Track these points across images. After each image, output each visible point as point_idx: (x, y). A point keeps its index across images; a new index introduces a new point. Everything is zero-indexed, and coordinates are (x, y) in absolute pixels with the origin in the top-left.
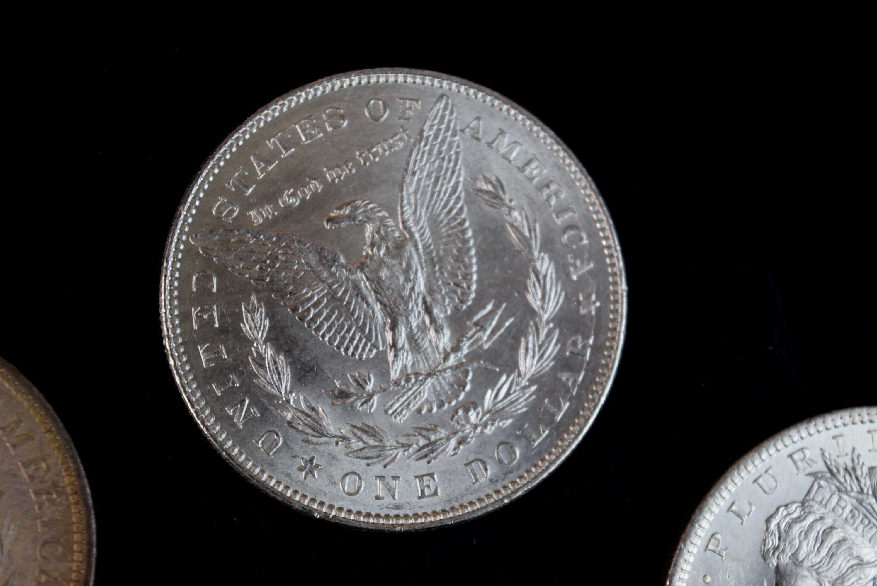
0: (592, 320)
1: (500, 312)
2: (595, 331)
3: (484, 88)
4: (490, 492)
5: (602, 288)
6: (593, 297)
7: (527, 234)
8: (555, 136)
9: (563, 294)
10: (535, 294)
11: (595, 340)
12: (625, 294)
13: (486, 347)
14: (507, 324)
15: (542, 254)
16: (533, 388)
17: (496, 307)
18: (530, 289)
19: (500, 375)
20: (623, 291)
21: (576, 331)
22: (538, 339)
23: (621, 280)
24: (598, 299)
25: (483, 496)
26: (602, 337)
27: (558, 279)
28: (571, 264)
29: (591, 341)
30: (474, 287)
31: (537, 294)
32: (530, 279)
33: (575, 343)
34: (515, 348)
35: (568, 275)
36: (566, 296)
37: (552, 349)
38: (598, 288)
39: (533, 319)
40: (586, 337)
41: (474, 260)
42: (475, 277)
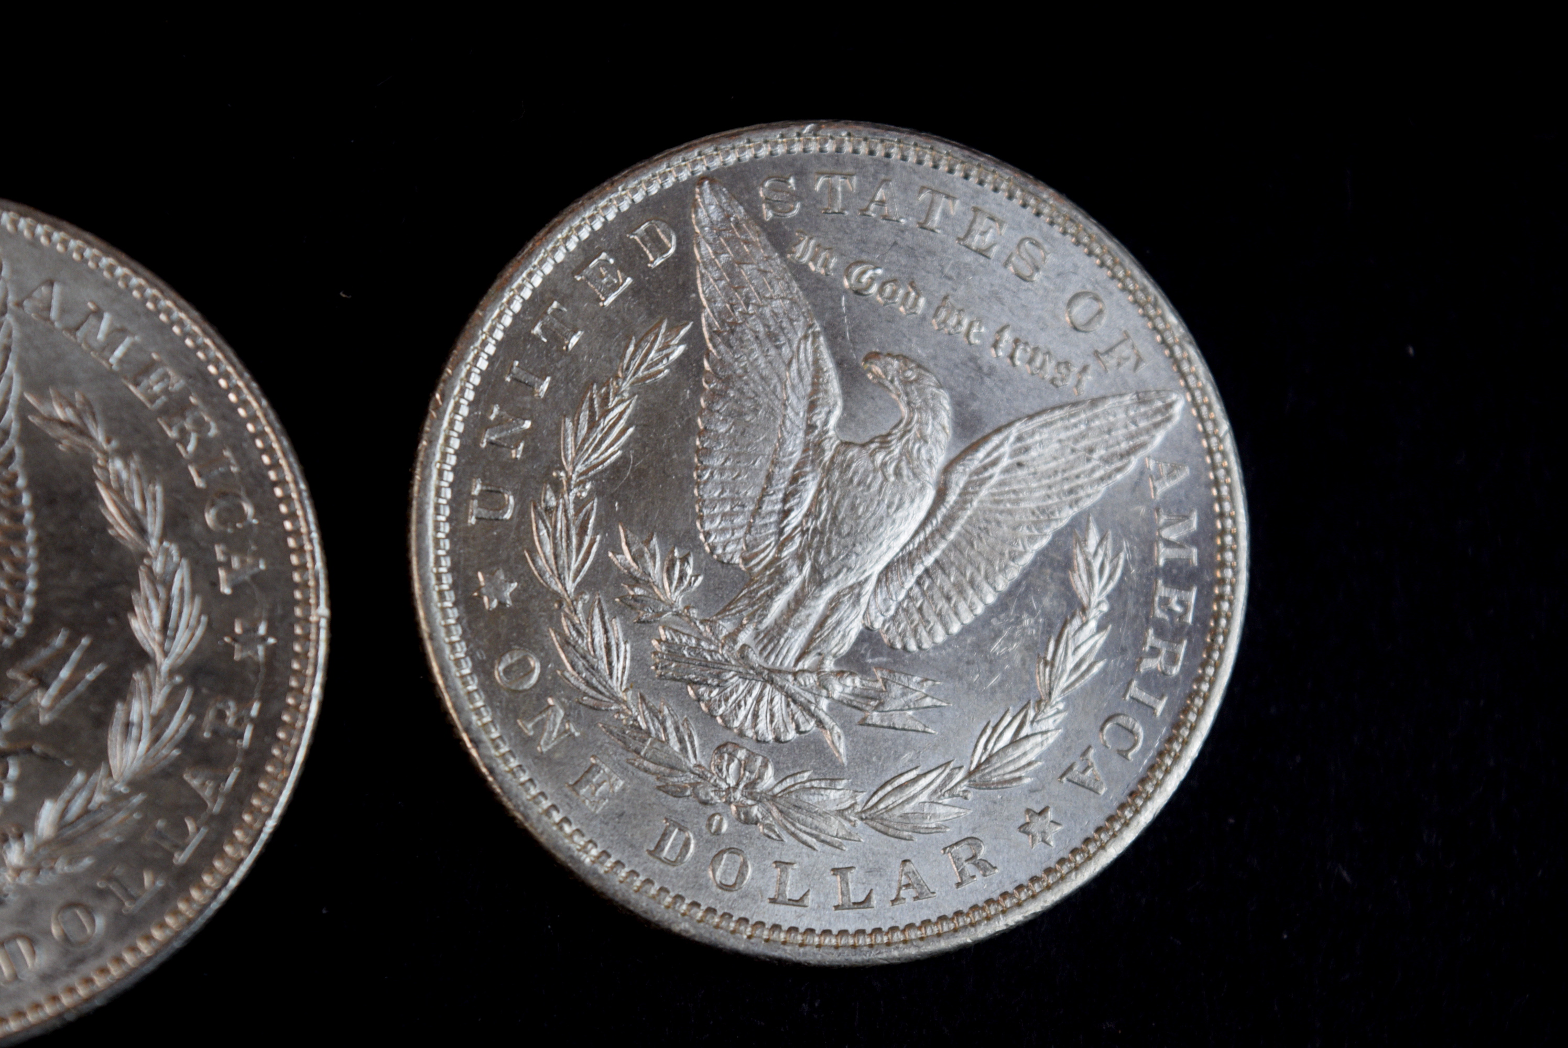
0: (256, 673)
1: (75, 655)
2: (262, 692)
3: (65, 224)
4: (40, 997)
5: (279, 611)
6: (262, 629)
7: (138, 505)
8: (200, 320)
9: (204, 619)
10: (147, 621)
11: (261, 711)
12: (323, 623)
13: (45, 718)
14: (90, 676)
15: (165, 544)
16: (138, 799)
17: (72, 642)
18: (136, 609)
19: (71, 772)
20: (320, 617)
21: (227, 692)
22: (150, 706)
23: (318, 597)
24: (271, 632)
25: (24, 1005)
26: (275, 706)
27: (194, 593)
28: (221, 564)
29: (254, 711)
30: (29, 602)
31: (151, 618)
32: (138, 589)
33: (221, 715)
34: (102, 722)
35: (215, 584)
36: (209, 625)
37: (177, 724)
38: (272, 610)
39: (142, 668)
40: (244, 702)
41: (32, 552)
42: (31, 585)
